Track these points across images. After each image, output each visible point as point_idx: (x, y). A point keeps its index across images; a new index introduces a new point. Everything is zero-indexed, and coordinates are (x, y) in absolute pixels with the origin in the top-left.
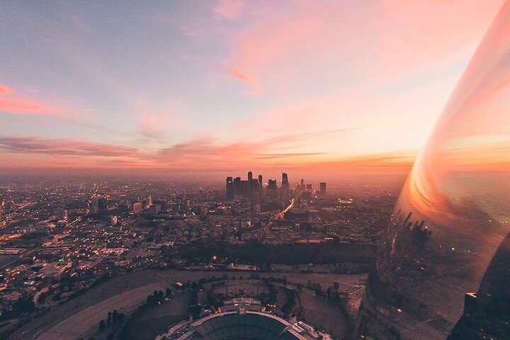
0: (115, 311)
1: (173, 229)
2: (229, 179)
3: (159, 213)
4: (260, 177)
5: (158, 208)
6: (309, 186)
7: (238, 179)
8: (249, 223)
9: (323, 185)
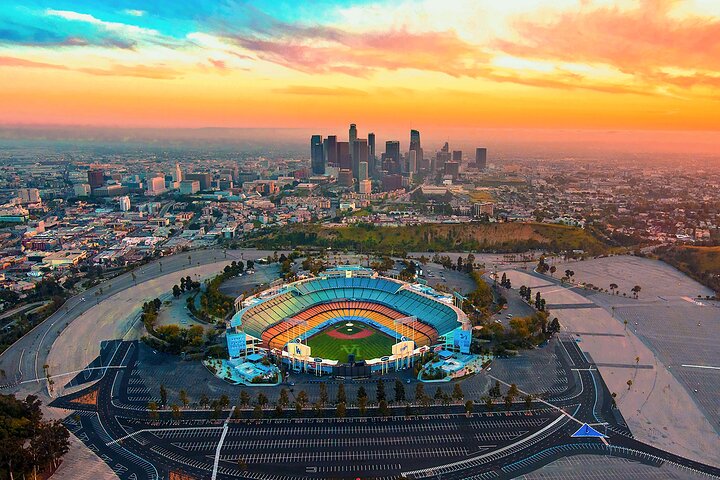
0: (188, 278)
1: (229, 213)
2: (316, 139)
3: (198, 193)
4: (371, 136)
5: (195, 187)
6: (458, 154)
7: (332, 139)
8: (353, 206)
9: (482, 152)
